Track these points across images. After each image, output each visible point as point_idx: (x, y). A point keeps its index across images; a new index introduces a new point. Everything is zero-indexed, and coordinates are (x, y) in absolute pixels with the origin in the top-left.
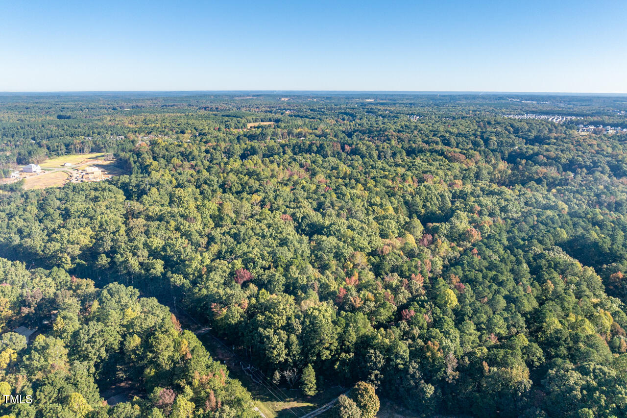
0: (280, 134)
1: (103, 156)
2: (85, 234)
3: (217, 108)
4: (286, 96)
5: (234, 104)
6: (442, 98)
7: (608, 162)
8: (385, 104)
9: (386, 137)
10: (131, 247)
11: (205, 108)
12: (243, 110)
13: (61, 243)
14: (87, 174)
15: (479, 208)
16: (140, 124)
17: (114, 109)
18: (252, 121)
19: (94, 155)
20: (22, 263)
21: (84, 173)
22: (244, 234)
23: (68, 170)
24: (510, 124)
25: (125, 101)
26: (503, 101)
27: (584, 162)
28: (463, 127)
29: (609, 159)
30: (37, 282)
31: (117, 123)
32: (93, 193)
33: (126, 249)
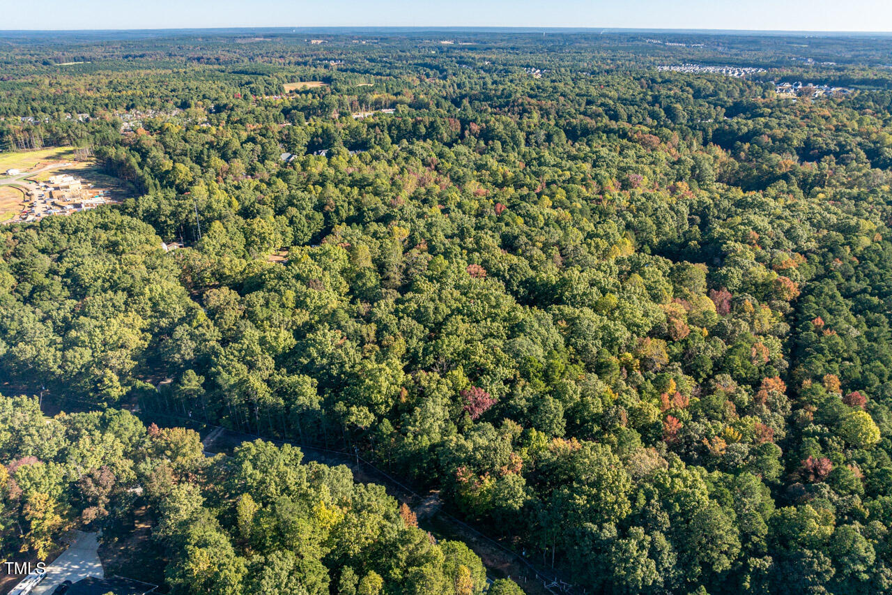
0: (348, 103)
1: (71, 152)
2: (132, 326)
3: (218, 59)
4: (317, 37)
5: (241, 52)
6: (551, 38)
7: (860, 144)
8: (475, 49)
9: (521, 108)
10: (240, 351)
11: (199, 59)
12: (259, 60)
13: (91, 348)
14: (57, 188)
15: (757, 236)
16: (107, 92)
17: (45, 63)
18: (286, 80)
19: (54, 151)
20: (33, 398)
21: (51, 189)
22: (434, 313)
23: (19, 183)
24: (687, 82)
25: (58, 49)
26: (640, 44)
27: (826, 144)
28: (623, 87)
29: (859, 139)
30: (88, 446)
31: (65, 89)
32: (104, 236)
33: (231, 357)
